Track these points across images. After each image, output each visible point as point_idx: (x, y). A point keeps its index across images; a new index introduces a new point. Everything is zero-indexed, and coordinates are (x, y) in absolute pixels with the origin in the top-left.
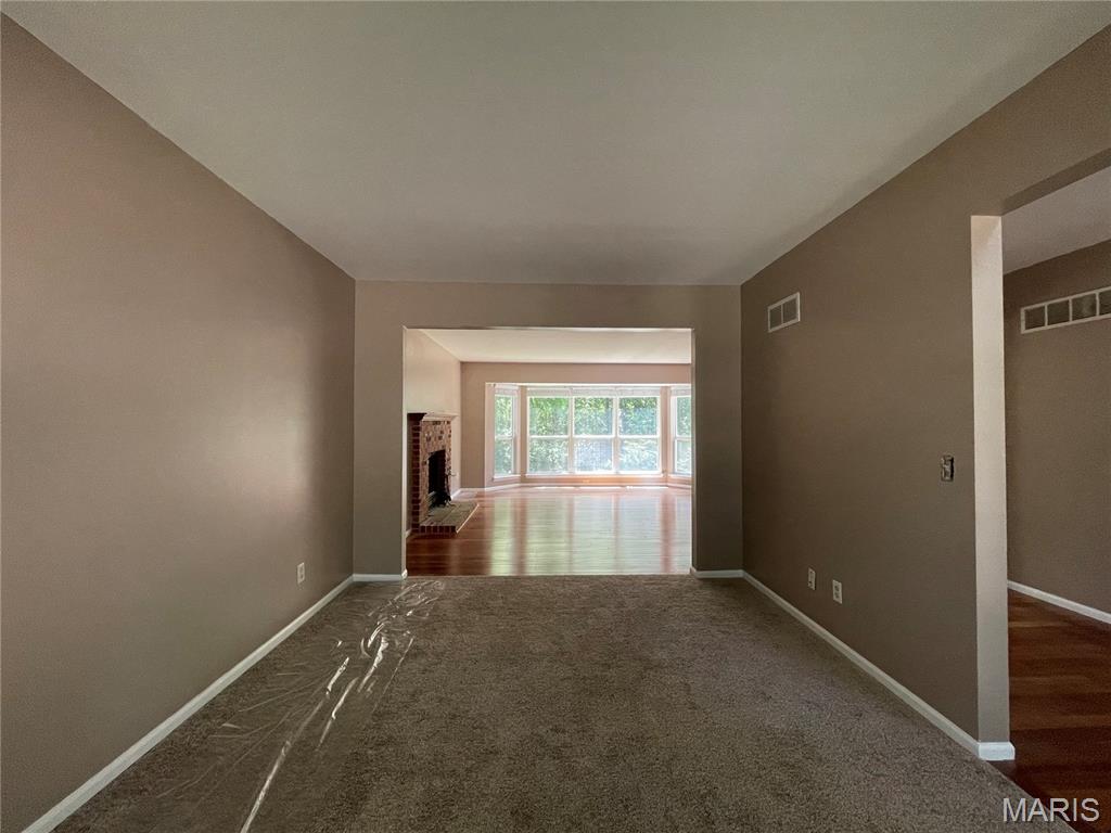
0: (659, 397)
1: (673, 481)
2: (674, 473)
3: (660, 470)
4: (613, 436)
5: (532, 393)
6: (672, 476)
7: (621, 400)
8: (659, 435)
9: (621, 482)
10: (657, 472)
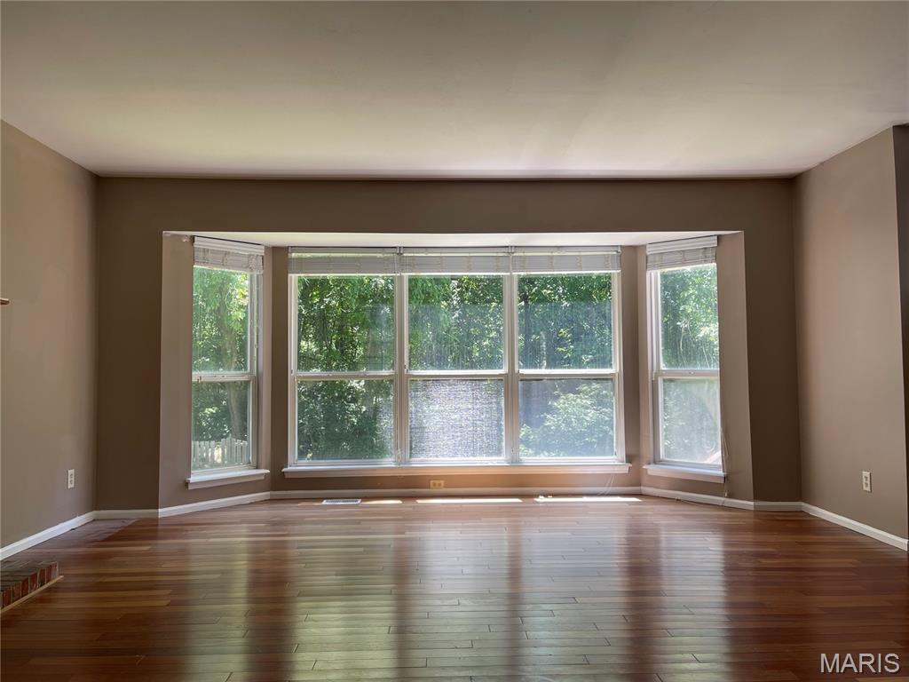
0: (615, 273)
1: (655, 481)
2: (656, 461)
3: (621, 454)
4: (503, 371)
5: (303, 265)
6: (652, 470)
7: (523, 280)
8: (615, 368)
9: (521, 485)
10: (612, 460)
